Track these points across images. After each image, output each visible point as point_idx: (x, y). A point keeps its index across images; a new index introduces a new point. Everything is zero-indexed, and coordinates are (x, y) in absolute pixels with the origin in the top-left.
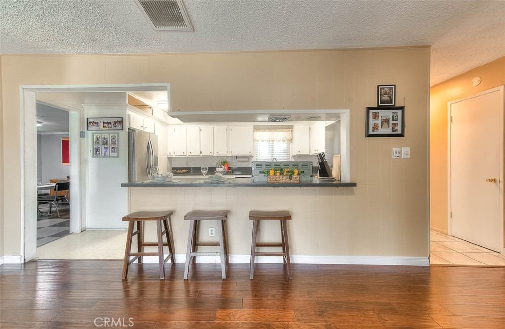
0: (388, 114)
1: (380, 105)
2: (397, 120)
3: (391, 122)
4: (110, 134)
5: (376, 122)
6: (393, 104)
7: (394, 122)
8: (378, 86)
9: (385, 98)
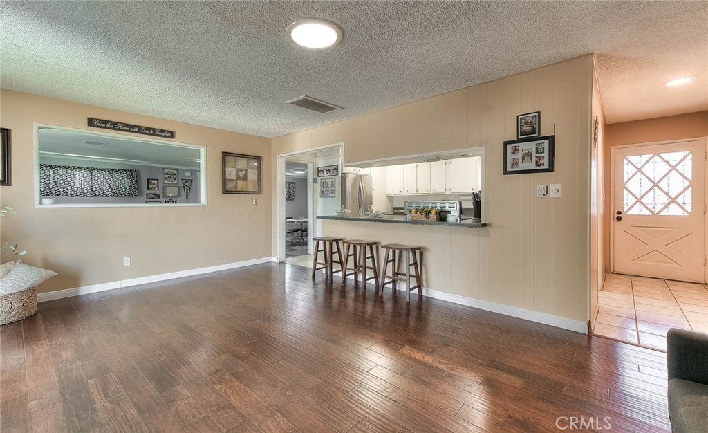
0: (531, 146)
1: (519, 137)
2: (543, 152)
3: (534, 155)
4: (330, 179)
5: (515, 157)
6: (537, 134)
7: (538, 155)
8: (518, 116)
9: (527, 128)
